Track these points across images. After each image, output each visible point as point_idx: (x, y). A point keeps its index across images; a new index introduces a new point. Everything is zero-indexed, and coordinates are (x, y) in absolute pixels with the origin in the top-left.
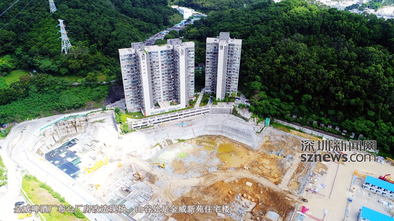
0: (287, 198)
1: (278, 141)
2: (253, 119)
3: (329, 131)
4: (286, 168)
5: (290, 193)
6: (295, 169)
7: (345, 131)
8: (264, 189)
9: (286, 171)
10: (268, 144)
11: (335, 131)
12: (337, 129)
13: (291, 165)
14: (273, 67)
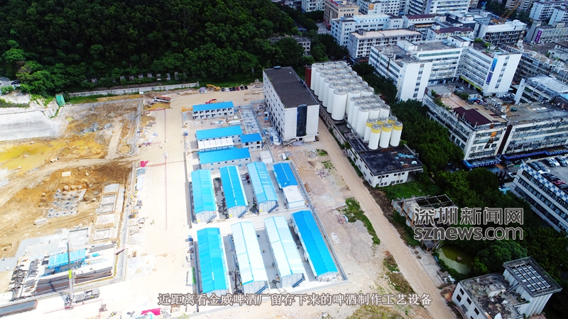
0: (120, 164)
1: (86, 117)
2: (35, 101)
3: (142, 82)
4: (107, 138)
5: (123, 158)
6: (119, 135)
7: (159, 75)
8: (89, 169)
9: (109, 141)
10: (73, 125)
11: (149, 78)
12: (150, 76)
13: (113, 132)
14: (30, 21)
